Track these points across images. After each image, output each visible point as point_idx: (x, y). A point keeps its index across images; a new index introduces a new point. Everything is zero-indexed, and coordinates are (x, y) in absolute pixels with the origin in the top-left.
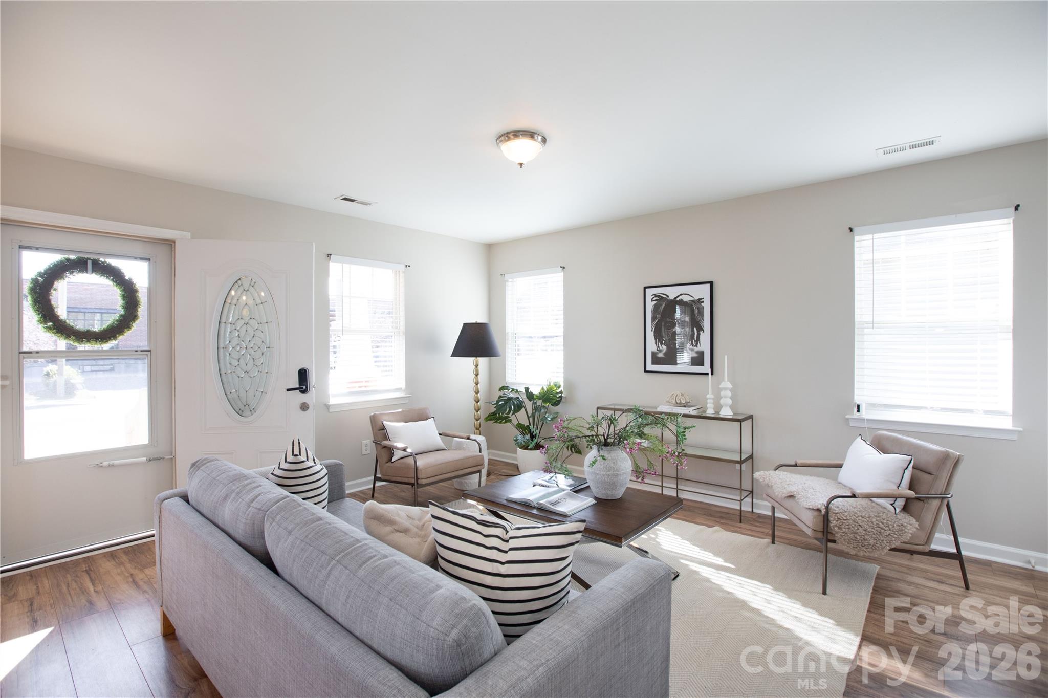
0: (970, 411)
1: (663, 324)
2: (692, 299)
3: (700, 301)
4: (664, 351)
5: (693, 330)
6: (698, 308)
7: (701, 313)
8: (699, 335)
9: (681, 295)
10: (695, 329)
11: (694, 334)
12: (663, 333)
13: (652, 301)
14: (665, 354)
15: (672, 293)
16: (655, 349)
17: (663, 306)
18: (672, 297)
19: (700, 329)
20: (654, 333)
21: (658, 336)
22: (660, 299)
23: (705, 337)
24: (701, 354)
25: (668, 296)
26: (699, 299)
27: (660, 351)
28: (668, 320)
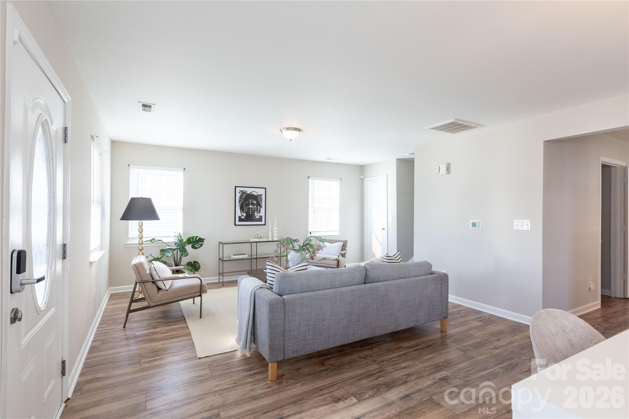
0: (332, 231)
1: (244, 204)
2: (258, 194)
3: (261, 195)
4: (245, 216)
5: (258, 207)
6: (260, 198)
7: (261, 200)
8: (260, 209)
9: (253, 192)
10: (259, 206)
11: (258, 208)
12: (244, 208)
13: (239, 193)
14: (245, 217)
15: (249, 191)
16: (240, 215)
17: (245, 196)
18: (249, 192)
19: (261, 206)
20: (240, 207)
21: (242, 209)
22: (243, 193)
23: (263, 210)
24: (261, 217)
25: (247, 192)
26: (261, 194)
27: (243, 216)
28: (247, 202)
